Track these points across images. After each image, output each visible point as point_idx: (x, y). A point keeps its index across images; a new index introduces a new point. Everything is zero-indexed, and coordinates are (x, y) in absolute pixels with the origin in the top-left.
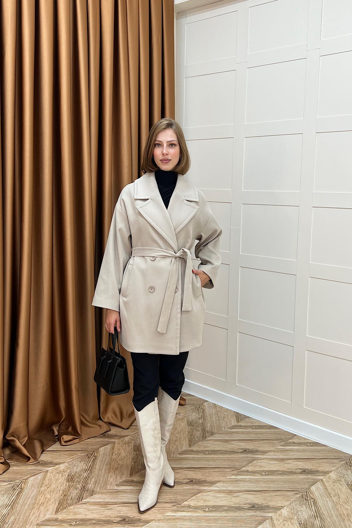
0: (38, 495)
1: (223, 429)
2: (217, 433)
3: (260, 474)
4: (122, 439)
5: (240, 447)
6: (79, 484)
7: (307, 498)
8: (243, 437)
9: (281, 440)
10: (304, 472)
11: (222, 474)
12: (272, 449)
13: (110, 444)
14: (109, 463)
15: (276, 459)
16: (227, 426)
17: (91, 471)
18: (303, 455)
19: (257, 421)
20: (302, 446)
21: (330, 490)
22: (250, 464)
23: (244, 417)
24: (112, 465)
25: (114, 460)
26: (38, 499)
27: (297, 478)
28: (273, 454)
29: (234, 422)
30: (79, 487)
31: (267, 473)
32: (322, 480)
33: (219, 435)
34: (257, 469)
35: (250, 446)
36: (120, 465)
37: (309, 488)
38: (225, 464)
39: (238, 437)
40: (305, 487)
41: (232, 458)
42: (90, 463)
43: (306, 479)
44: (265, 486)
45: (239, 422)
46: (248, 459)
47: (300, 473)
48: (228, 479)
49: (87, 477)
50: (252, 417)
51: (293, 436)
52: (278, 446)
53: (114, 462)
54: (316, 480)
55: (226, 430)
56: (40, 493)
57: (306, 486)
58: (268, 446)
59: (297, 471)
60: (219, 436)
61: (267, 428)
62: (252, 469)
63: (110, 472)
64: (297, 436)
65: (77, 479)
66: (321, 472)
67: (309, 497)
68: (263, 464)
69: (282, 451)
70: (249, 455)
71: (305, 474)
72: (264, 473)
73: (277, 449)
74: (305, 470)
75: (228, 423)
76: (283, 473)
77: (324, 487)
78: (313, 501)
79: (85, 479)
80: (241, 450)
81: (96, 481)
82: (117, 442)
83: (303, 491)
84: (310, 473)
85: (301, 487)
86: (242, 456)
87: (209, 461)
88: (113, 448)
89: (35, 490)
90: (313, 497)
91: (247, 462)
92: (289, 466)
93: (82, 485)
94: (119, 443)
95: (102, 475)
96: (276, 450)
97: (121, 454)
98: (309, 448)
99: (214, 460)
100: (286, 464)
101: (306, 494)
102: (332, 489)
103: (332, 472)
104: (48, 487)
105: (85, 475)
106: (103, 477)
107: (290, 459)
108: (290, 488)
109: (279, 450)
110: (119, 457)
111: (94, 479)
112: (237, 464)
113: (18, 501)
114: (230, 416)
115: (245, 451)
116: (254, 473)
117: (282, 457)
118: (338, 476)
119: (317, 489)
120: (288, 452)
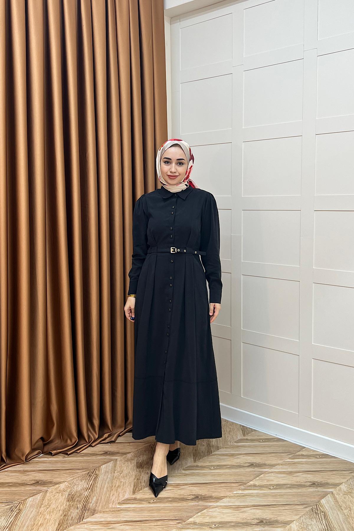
0: (36, 516)
1: (229, 443)
2: (223, 448)
3: (267, 488)
4: (125, 456)
5: (247, 461)
6: (80, 503)
7: (317, 512)
8: (250, 450)
9: (289, 453)
10: (314, 484)
11: (229, 489)
12: (280, 462)
13: (112, 462)
14: (111, 481)
15: (284, 473)
16: (233, 440)
17: (92, 490)
18: (312, 468)
19: (264, 434)
20: (311, 458)
21: (341, 503)
22: (257, 478)
23: (250, 430)
24: (114, 483)
25: (116, 478)
26: (37, 520)
27: (306, 491)
28: (281, 467)
29: (240, 436)
30: (80, 507)
31: (275, 487)
32: (332, 493)
33: (224, 449)
34: (265, 483)
35: (257, 460)
36: (122, 483)
37: (319, 501)
38: (232, 479)
39: (244, 451)
40: (314, 500)
41: (239, 473)
42: (92, 482)
43: (315, 491)
44: (273, 500)
45: (245, 435)
46: (255, 473)
47: (310, 486)
48: (234, 494)
49: (88, 496)
50: (258, 430)
51: (302, 448)
52: (286, 459)
53: (116, 479)
54: (326, 493)
55: (232, 444)
56: (39, 514)
57: (316, 500)
58: (276, 459)
59: (306, 484)
60: (225, 451)
61: (274, 441)
62: (260, 484)
63: (112, 490)
64: (305, 448)
65: (78, 499)
66: (331, 484)
67: (319, 510)
68: (272, 478)
69: (290, 464)
70: (256, 469)
71: (315, 487)
72: (272, 487)
73: (285, 462)
74: (314, 483)
75: (234, 437)
76: (292, 486)
77: (335, 500)
78: (324, 515)
79: (86, 498)
80: (247, 464)
81: (98, 499)
82: (119, 459)
83: (312, 505)
84: (320, 485)
85: (310, 500)
86: (250, 470)
87: (215, 476)
88: (115, 466)
89: (34, 511)
90: (323, 511)
91: (255, 476)
92: (298, 479)
93: (83, 504)
94: (121, 460)
95: (104, 493)
96: (283, 463)
97: (124, 471)
98: (318, 460)
99: (220, 475)
100: (294, 478)
101: (316, 507)
102: (343, 502)
103: (343, 484)
104: (47, 507)
105: (86, 493)
106: (105, 496)
107: (299, 472)
108: (300, 502)
109: (287, 463)
110: (121, 475)
111: (95, 497)
112: (244, 479)
113: (16, 522)
114: (236, 430)
115: (252, 465)
116: (261, 487)
117: (290, 470)
118: (349, 488)
119: (328, 502)
120: (297, 465)
